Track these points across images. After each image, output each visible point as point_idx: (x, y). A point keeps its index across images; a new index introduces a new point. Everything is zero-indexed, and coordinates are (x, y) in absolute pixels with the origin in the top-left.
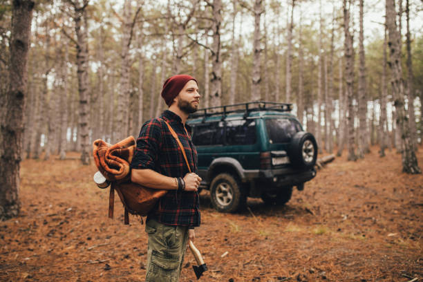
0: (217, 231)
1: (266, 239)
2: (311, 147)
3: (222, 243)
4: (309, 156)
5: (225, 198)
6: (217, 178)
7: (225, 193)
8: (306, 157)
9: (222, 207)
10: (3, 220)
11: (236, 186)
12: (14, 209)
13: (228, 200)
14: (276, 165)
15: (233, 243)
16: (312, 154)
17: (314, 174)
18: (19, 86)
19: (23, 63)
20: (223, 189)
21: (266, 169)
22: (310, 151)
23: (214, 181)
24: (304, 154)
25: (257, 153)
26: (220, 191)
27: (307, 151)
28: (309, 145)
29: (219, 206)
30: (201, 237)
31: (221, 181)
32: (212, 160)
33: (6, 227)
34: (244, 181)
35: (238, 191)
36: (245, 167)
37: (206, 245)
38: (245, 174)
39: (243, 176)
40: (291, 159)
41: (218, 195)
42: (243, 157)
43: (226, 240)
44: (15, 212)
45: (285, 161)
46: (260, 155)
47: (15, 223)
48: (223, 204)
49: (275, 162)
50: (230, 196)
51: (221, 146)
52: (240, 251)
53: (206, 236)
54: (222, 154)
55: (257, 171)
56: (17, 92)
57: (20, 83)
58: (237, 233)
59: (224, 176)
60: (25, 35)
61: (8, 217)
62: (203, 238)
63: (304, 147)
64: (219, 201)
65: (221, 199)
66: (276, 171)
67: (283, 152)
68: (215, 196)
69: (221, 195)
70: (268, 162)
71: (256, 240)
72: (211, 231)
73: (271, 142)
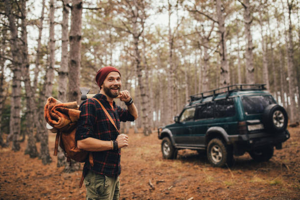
0: (195, 181)
1: (228, 188)
2: (281, 115)
3: (195, 190)
4: (280, 123)
5: (217, 156)
6: (211, 142)
7: (217, 153)
8: (276, 124)
9: (216, 163)
10: (70, 173)
11: (223, 148)
12: (77, 165)
13: (220, 158)
14: (252, 131)
15: (202, 190)
16: (282, 121)
17: (287, 136)
18: (74, 88)
19: (76, 74)
20: (216, 150)
21: (243, 134)
22: (281, 118)
23: (209, 144)
24: (275, 122)
25: (236, 122)
26: (214, 151)
27: (278, 119)
28: (279, 114)
29: (213, 162)
30: (182, 185)
31: (214, 144)
32: (207, 129)
33: (70, 177)
34: (229, 144)
35: (225, 151)
36: (229, 133)
37: (183, 192)
38: (229, 138)
39: (228, 140)
40: (264, 126)
41: (213, 154)
42: (227, 126)
43: (198, 188)
44: (77, 168)
45: (260, 127)
46: (238, 124)
47: (76, 175)
48: (216, 161)
49: (250, 128)
50: (220, 155)
51: (213, 118)
52: (204, 197)
53: (186, 185)
54: (212, 124)
55: (237, 136)
56: (73, 92)
57: (75, 86)
58: (209, 183)
59: (215, 140)
60: (76, 56)
61: (73, 171)
62: (183, 186)
63: (274, 116)
64: (214, 158)
65: (215, 157)
66: (251, 136)
67: (258, 121)
68: (211, 155)
69: (214, 154)
70: (244, 128)
71: (219, 188)
72: (191, 181)
73: (246, 113)
